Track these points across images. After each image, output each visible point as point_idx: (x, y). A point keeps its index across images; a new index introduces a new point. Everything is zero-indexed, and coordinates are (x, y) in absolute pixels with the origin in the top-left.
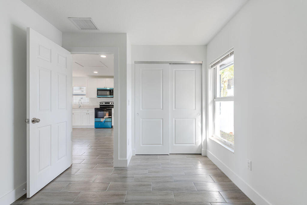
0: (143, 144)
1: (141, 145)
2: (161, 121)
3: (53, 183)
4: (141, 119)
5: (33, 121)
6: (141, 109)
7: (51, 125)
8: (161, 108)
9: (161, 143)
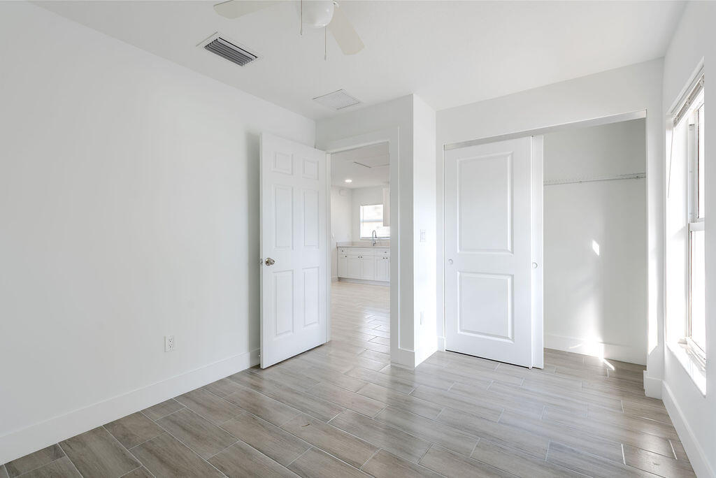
0: (461, 331)
1: (459, 332)
2: (509, 280)
3: (295, 360)
4: (458, 273)
5: (267, 262)
6: (458, 251)
7: (293, 271)
8: (509, 248)
9: (510, 336)
